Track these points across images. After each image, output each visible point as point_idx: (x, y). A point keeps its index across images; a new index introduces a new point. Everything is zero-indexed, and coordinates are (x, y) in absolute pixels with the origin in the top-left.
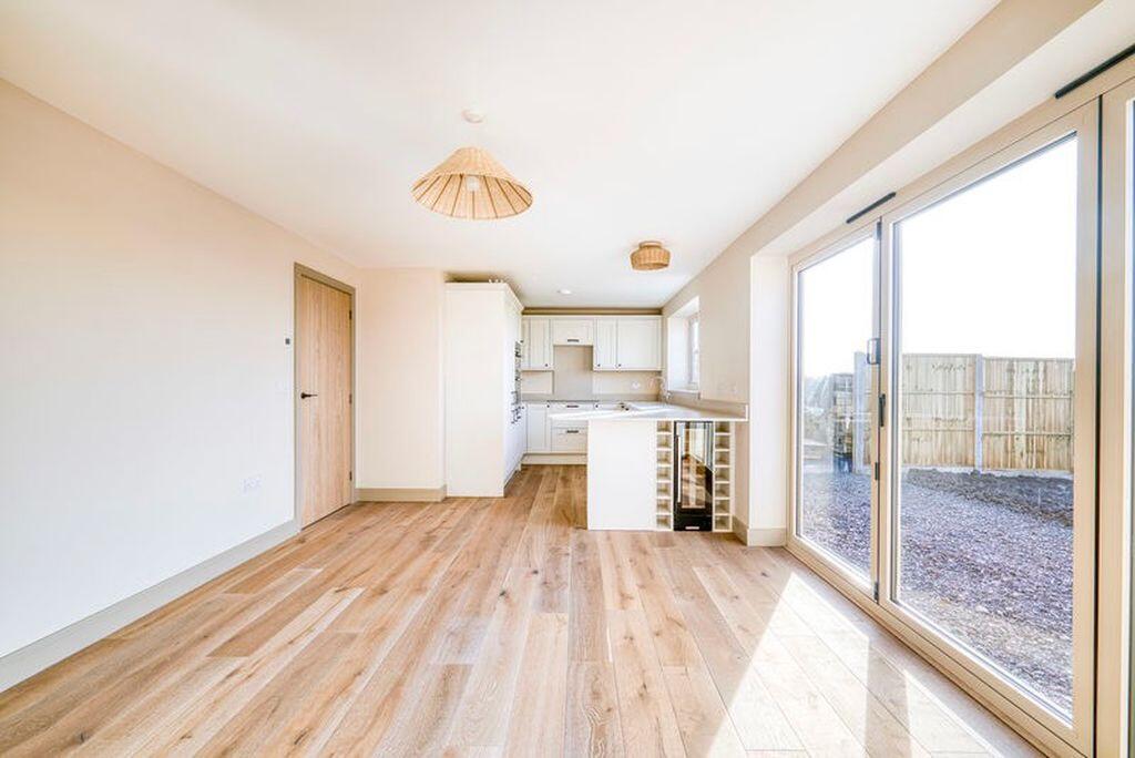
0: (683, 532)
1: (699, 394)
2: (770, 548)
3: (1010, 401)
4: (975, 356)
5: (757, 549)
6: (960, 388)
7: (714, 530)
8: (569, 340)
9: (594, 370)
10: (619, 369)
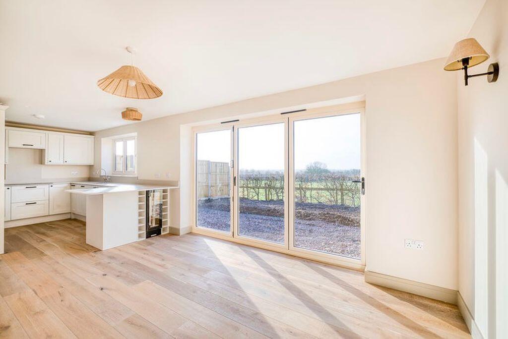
0: (150, 238)
1: (138, 177)
2: (188, 234)
3: (216, 175)
4: (208, 161)
5: (183, 236)
6: (205, 172)
7: (162, 234)
8: (24, 145)
9: (46, 164)
10: (65, 163)
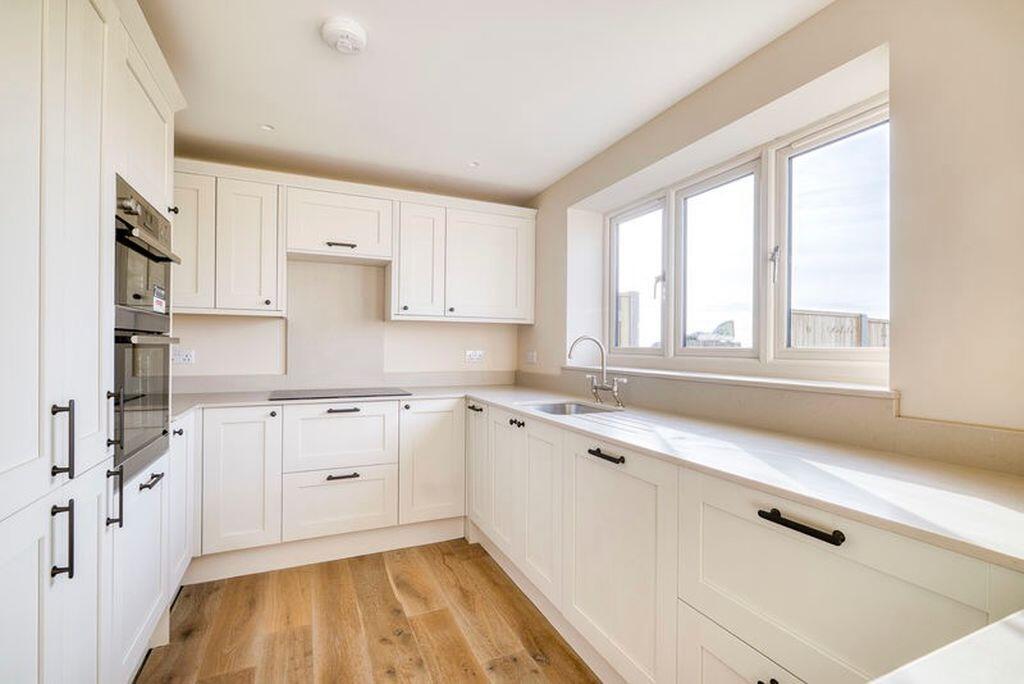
8: (330, 244)
9: (393, 318)
10: (451, 318)
